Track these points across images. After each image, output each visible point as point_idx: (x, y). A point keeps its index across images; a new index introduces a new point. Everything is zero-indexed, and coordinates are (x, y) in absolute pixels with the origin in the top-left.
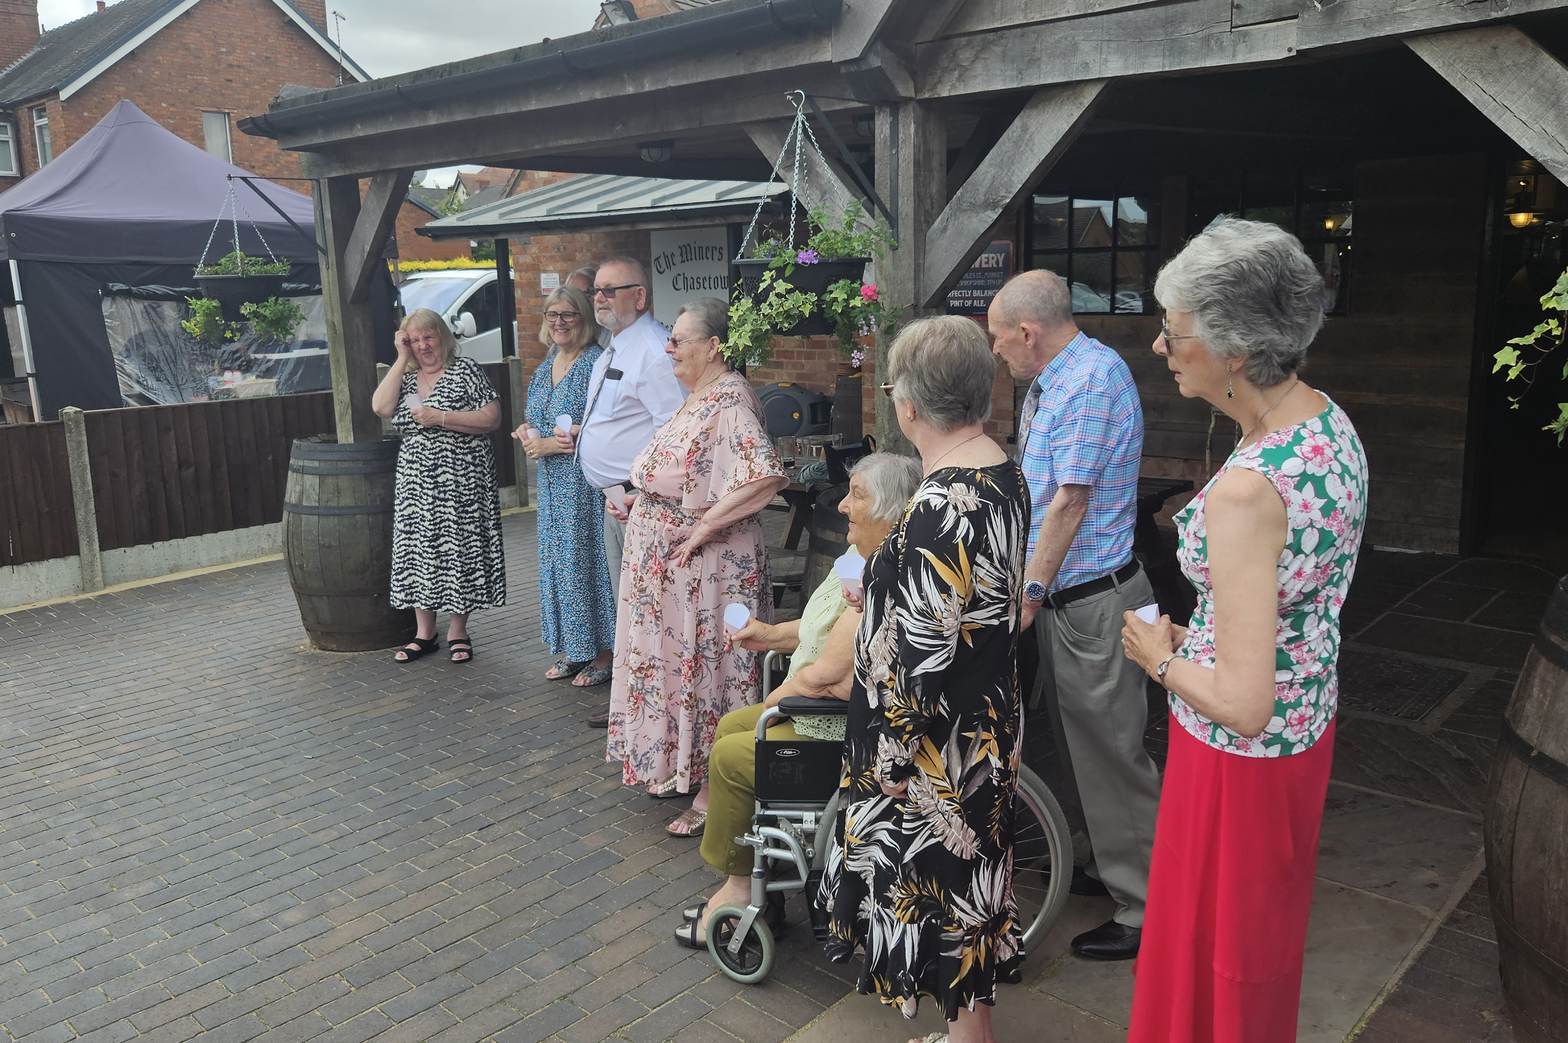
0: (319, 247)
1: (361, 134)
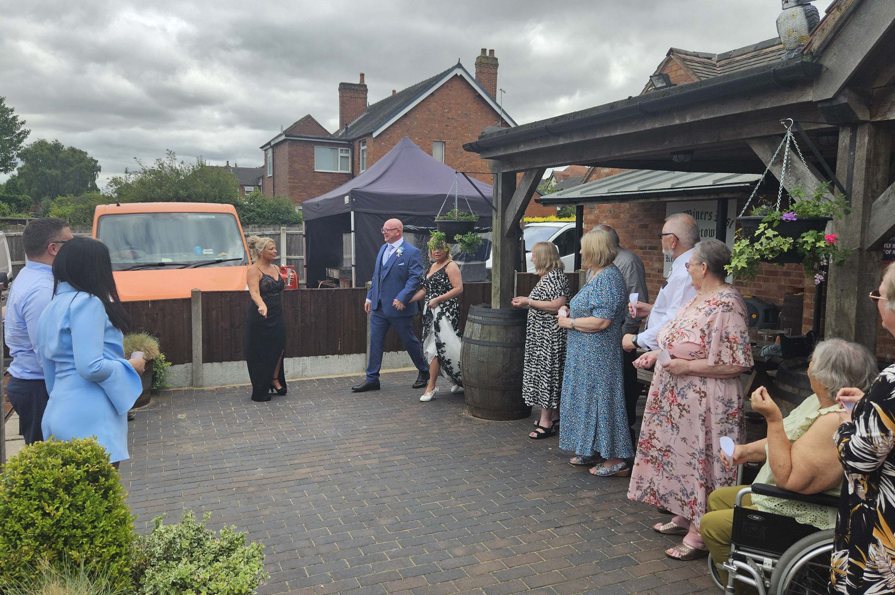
0: (493, 207)
1: (523, 150)
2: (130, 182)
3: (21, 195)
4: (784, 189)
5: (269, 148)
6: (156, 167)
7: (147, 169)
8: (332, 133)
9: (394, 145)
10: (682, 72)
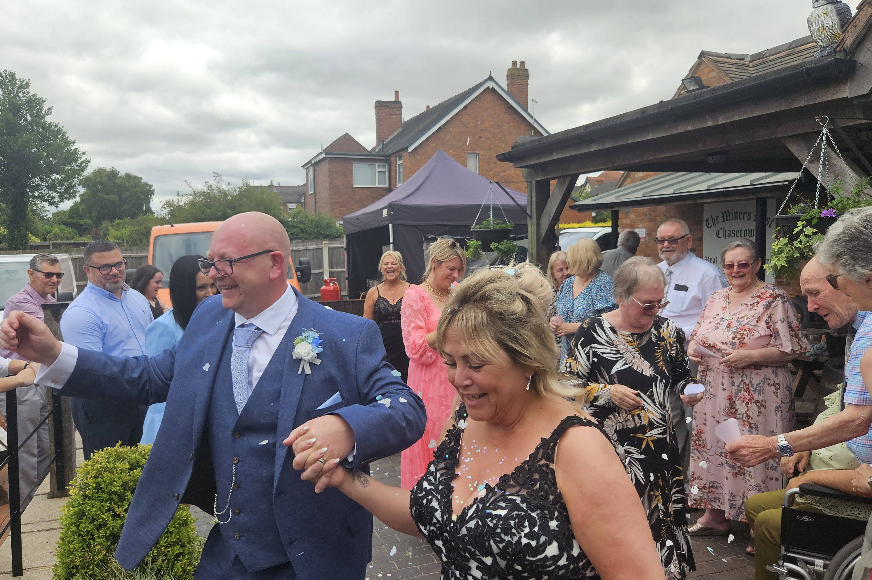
0: (528, 215)
1: (555, 158)
2: (182, 204)
3: (83, 219)
4: (822, 187)
5: (309, 167)
6: (205, 189)
7: (197, 191)
8: (369, 150)
9: (429, 158)
10: (714, 74)
